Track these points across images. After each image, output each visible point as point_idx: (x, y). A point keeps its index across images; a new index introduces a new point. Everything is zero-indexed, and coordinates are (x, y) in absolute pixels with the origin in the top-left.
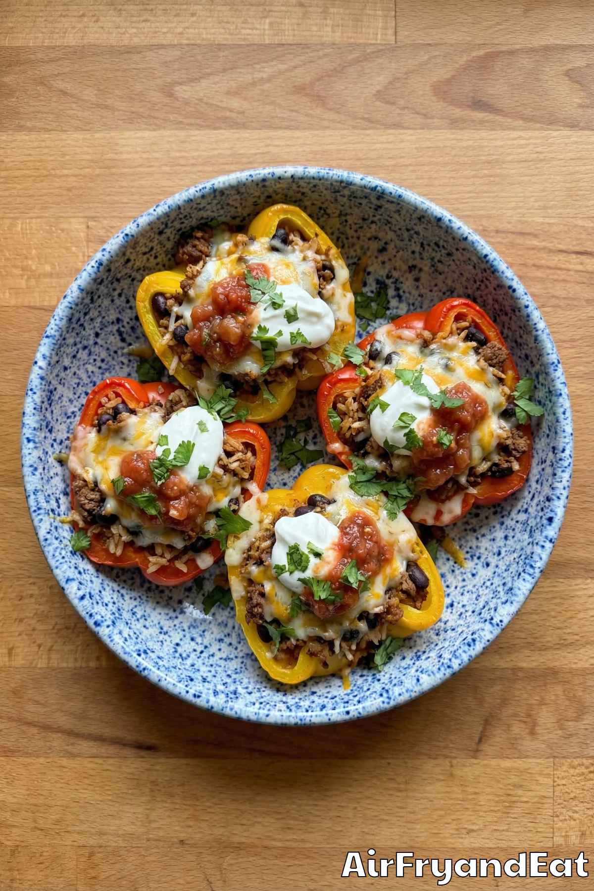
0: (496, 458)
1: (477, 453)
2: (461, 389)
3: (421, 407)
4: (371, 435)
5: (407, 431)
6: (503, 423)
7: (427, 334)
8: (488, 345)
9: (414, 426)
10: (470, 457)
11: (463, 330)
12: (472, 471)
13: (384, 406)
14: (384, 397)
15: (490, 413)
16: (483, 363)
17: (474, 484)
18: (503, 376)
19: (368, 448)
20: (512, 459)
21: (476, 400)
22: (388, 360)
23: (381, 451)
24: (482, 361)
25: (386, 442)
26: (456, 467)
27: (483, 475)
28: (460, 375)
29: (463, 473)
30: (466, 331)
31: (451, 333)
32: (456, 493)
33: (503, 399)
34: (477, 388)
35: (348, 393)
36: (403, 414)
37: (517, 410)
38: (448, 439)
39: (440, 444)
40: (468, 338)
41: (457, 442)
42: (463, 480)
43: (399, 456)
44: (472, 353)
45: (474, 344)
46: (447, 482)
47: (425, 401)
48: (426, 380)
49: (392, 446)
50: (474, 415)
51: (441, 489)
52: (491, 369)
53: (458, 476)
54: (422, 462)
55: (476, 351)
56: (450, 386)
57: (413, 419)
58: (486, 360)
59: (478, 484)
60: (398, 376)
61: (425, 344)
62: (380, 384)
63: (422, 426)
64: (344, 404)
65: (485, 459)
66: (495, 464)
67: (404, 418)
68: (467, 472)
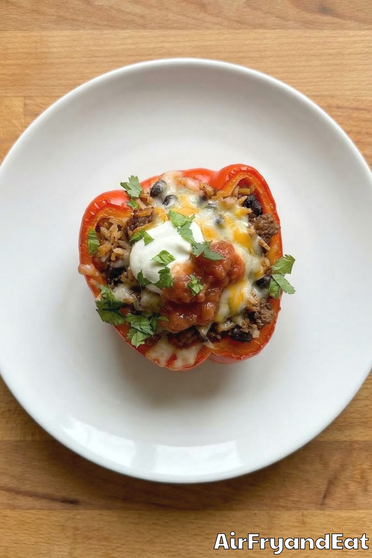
0: (240, 321)
1: (224, 310)
2: (224, 246)
3: (181, 250)
4: (128, 265)
5: (163, 268)
6: (256, 291)
7: (209, 189)
8: (263, 216)
9: (170, 266)
10: (216, 313)
11: (243, 195)
12: (214, 327)
13: (148, 240)
14: (151, 232)
15: (246, 277)
16: (253, 230)
17: (214, 340)
18: (268, 248)
19: (123, 277)
20: (255, 326)
21: (236, 261)
22: (166, 201)
23: (134, 284)
24: (252, 227)
25: (140, 274)
26: (200, 317)
27: (224, 334)
28: (228, 234)
29: (206, 326)
30: (246, 197)
31: (232, 195)
32: (194, 343)
33: (262, 270)
34: (240, 251)
35: (115, 220)
36: (164, 252)
37: (272, 283)
38: (198, 288)
39: (189, 290)
40: (246, 204)
41: (207, 294)
42: (204, 332)
43: (150, 292)
44: (246, 218)
45: (250, 210)
46: (187, 331)
47: (188, 247)
48: (195, 228)
49: (146, 280)
50: (229, 274)
51: (182, 334)
52: (259, 237)
53: (200, 326)
54: (170, 303)
55: (251, 218)
56: (215, 241)
57: (172, 259)
58: (257, 228)
59: (218, 341)
60: (170, 217)
61: (205, 198)
62: (150, 219)
63: (178, 268)
64: (108, 229)
65: (230, 319)
66: (238, 327)
67: (164, 256)
68: (209, 326)
